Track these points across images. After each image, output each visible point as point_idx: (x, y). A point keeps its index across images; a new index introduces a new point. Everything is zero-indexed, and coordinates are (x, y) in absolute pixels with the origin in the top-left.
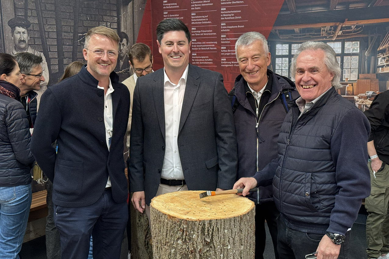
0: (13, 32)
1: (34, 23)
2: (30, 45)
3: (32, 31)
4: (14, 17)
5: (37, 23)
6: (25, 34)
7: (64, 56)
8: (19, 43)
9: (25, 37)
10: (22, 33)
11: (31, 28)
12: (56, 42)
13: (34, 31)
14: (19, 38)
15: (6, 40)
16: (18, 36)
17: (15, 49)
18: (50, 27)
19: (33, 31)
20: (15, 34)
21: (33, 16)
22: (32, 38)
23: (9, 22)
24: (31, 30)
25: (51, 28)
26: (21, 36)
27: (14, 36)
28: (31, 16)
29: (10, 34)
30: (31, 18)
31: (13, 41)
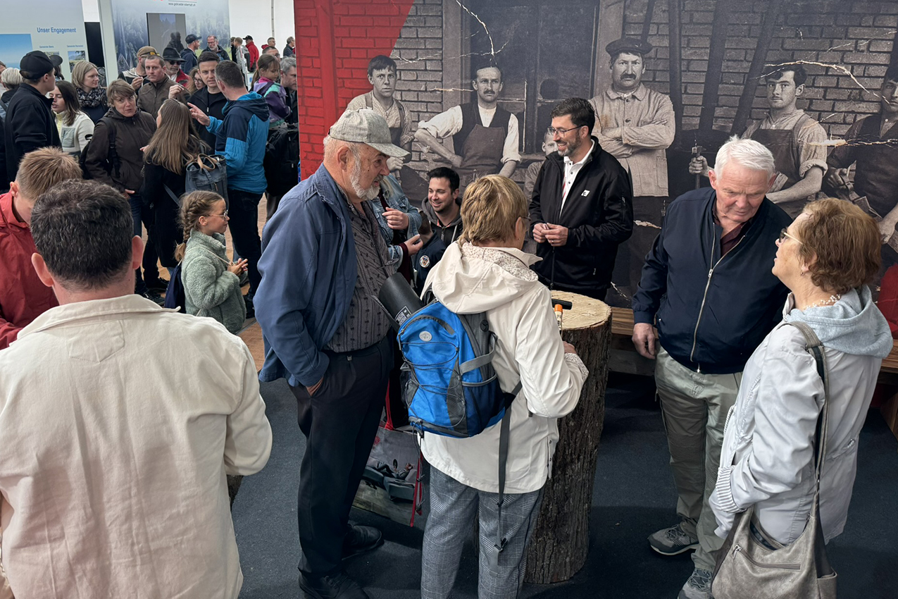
0: (613, 62)
1: (661, 47)
2: (643, 82)
3: (652, 60)
4: (620, 37)
5: (666, 47)
6: (637, 65)
7: (717, 102)
8: (622, 78)
9: (637, 69)
10: (630, 63)
11: (652, 53)
12: (704, 77)
13: (658, 59)
14: (623, 71)
15: (597, 74)
16: (621, 68)
17: (613, 88)
18: (695, 52)
19: (654, 59)
20: (617, 66)
21: (659, 35)
22: (650, 70)
23: (608, 46)
24: (650, 58)
25: (697, 54)
26: (628, 67)
27: (615, 68)
28: (655, 35)
29: (607, 65)
30: (654, 38)
31: (611, 77)
